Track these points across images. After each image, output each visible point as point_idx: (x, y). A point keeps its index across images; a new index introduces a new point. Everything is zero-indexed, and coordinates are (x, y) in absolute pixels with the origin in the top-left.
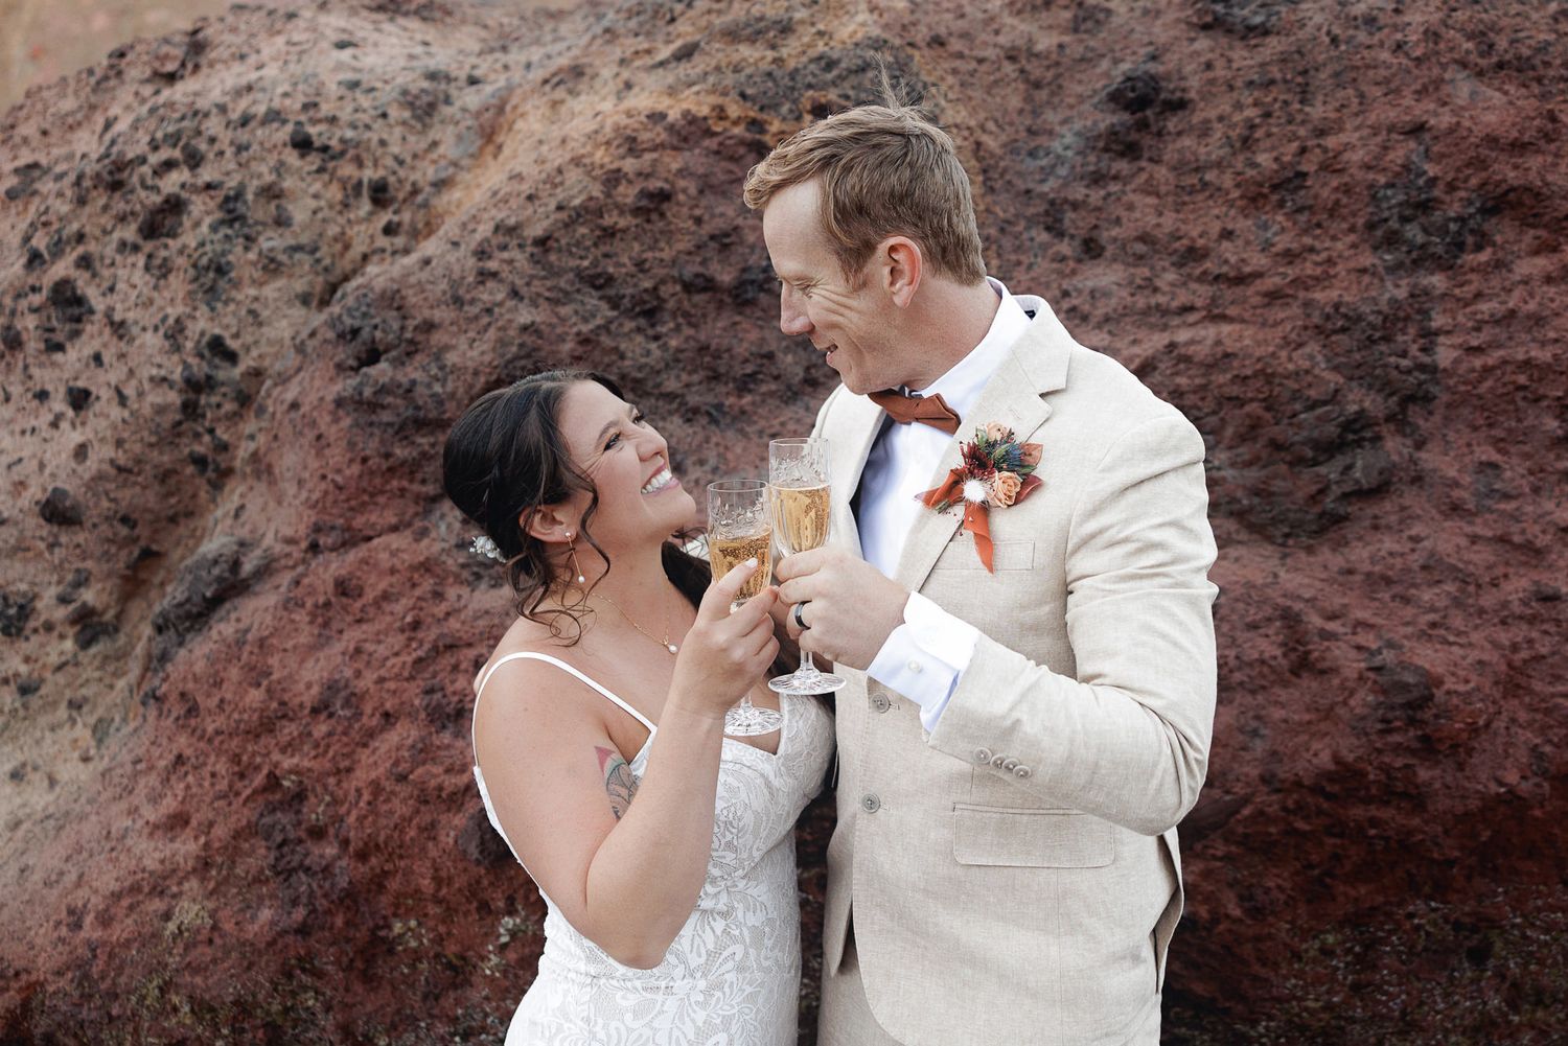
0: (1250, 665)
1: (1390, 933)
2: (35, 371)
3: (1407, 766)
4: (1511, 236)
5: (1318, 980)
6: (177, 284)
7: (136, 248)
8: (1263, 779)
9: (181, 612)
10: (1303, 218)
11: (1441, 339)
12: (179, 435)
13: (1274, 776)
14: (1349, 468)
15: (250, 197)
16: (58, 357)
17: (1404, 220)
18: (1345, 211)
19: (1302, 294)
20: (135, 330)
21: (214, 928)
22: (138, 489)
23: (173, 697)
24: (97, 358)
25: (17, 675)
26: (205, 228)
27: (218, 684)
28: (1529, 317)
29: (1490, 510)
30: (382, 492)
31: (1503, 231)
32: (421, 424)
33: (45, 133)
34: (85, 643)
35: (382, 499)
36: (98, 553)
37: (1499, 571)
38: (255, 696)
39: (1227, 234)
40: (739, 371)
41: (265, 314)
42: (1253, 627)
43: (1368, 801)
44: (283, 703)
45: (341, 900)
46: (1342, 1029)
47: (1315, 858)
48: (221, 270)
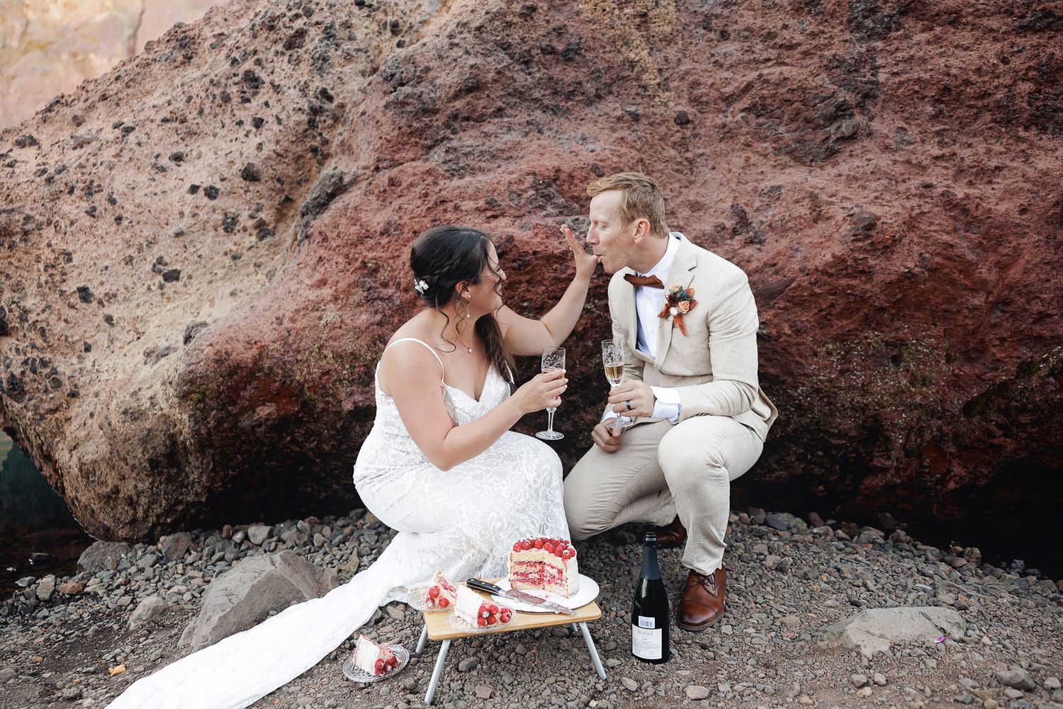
0: (795, 219)
1: (858, 344)
2: (236, 112)
3: (864, 258)
4: (912, 24)
5: (825, 367)
6: (304, 67)
7: (283, 54)
8: (801, 270)
9: (315, 203)
10: (819, 18)
11: (881, 70)
12: (306, 137)
13: (805, 268)
14: (839, 127)
15: (337, 27)
16: (247, 105)
17: (865, 17)
18: (838, 14)
19: (819, 53)
20: (285, 89)
21: (342, 322)
22: (285, 165)
23: (316, 234)
24: (267, 104)
25: (231, 251)
26: (316, 41)
27: (336, 227)
28: (919, 59)
29: (902, 150)
30: (407, 144)
31: (909, 23)
32: (426, 111)
33: (226, 20)
34: (261, 238)
35: (407, 147)
36: (267, 195)
37: (906, 176)
38: (354, 229)
39: (785, 27)
40: (566, 90)
41: (345, 79)
42: (797, 202)
43: (848, 276)
44: (367, 231)
45: (397, 310)
46: (835, 393)
47: (824, 306)
48: (325, 60)
